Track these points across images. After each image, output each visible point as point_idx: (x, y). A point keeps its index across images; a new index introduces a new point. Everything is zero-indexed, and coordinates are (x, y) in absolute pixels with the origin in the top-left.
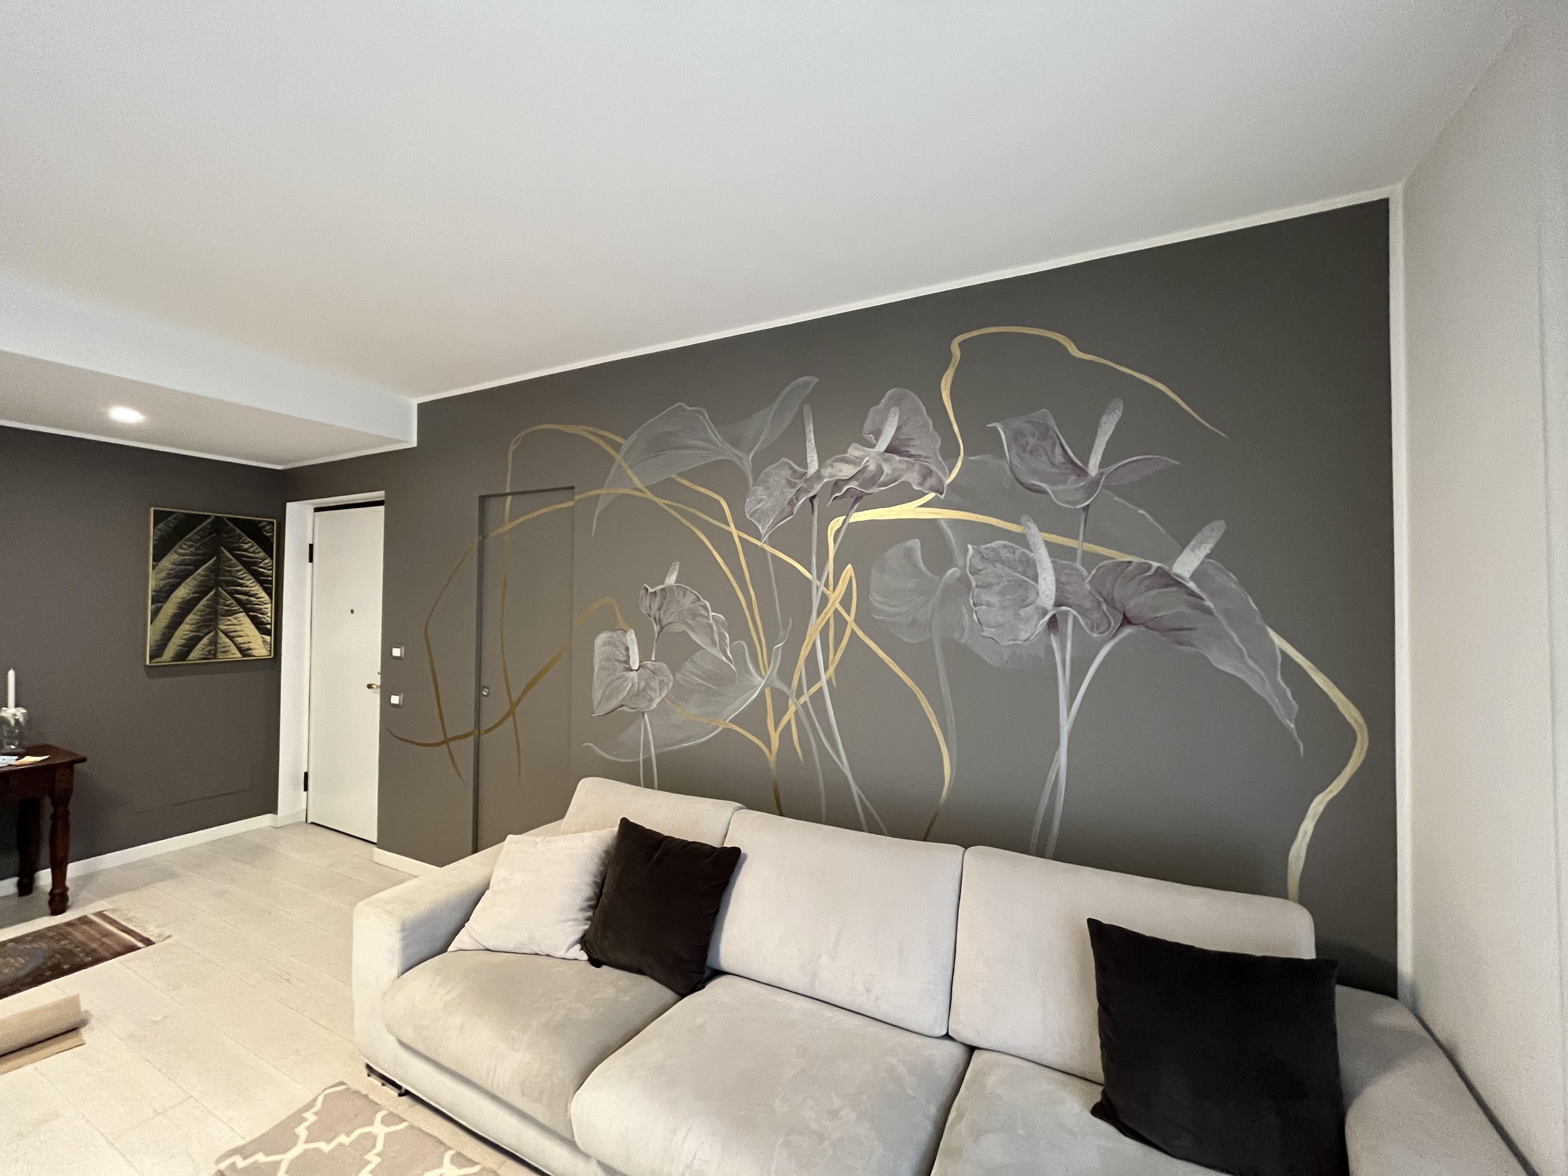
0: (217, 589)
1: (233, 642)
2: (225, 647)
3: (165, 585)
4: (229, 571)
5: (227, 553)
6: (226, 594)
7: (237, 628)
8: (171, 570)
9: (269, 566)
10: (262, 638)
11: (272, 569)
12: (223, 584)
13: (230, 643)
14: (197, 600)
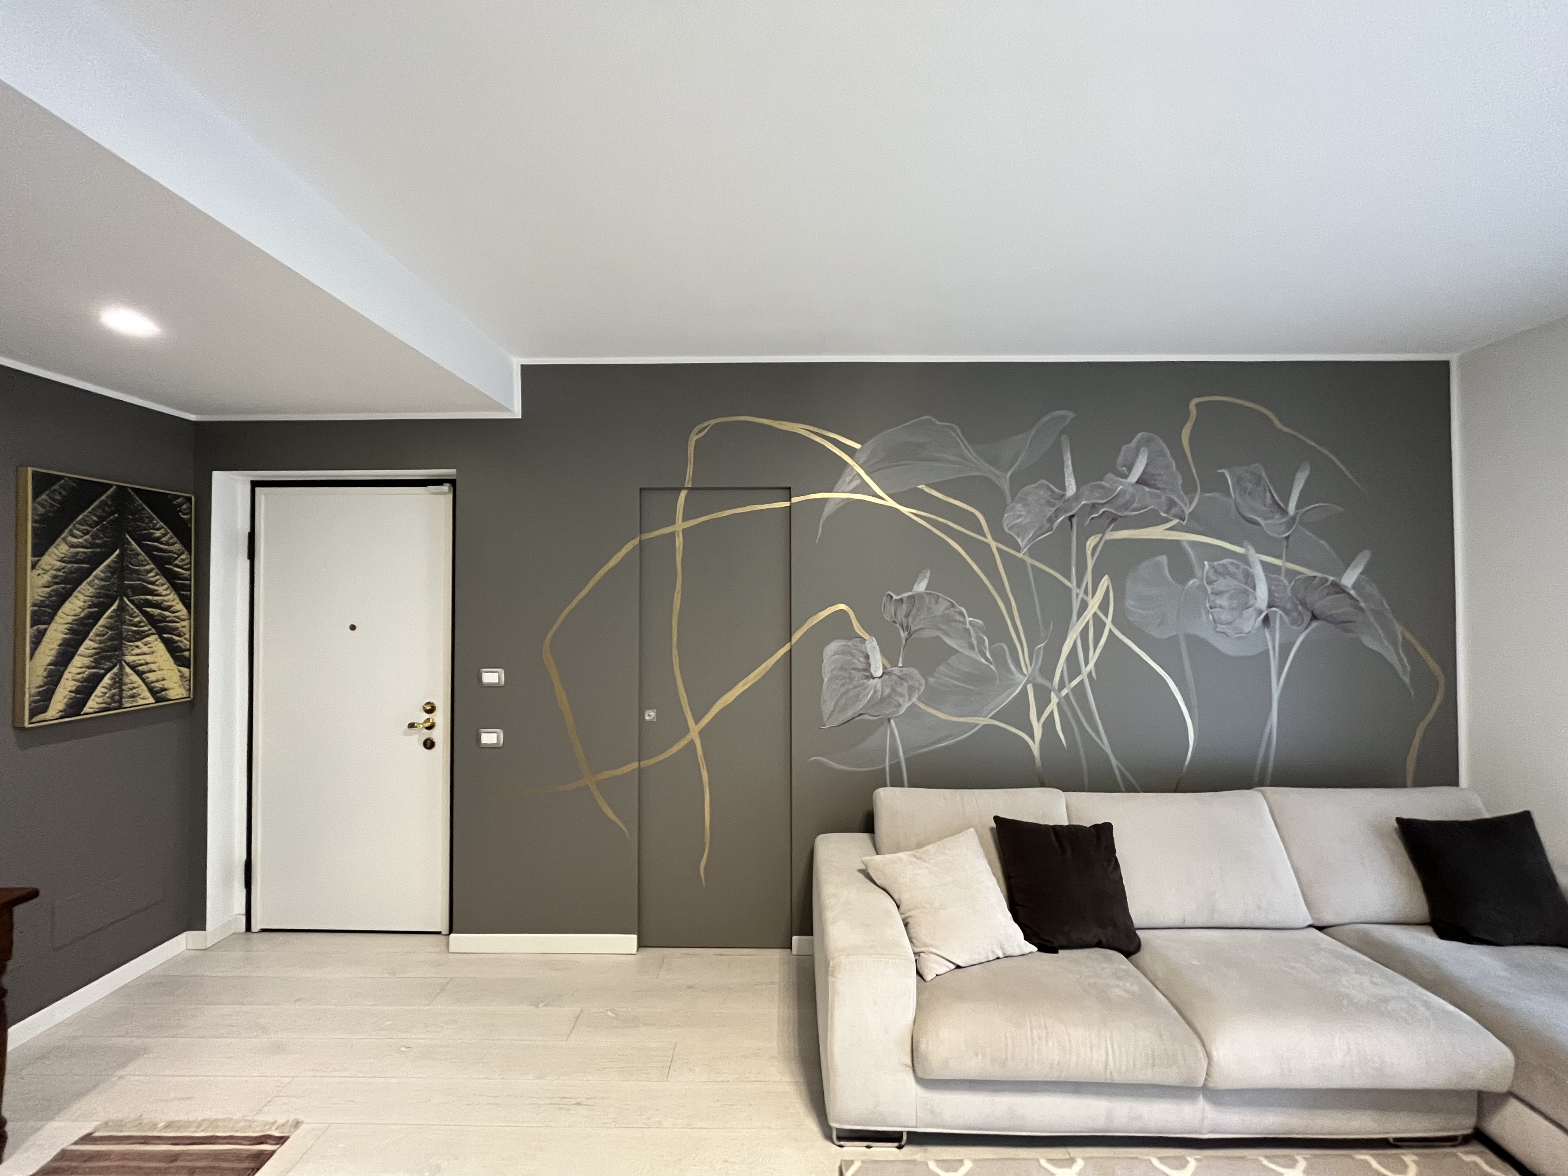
0: (122, 600)
1: (143, 680)
2: (134, 688)
3: (50, 595)
4: (136, 571)
5: (134, 545)
6: (132, 606)
7: (148, 658)
8: (58, 570)
9: (186, 565)
10: (180, 671)
11: (189, 569)
12: (129, 591)
13: (140, 682)
14: (96, 617)
